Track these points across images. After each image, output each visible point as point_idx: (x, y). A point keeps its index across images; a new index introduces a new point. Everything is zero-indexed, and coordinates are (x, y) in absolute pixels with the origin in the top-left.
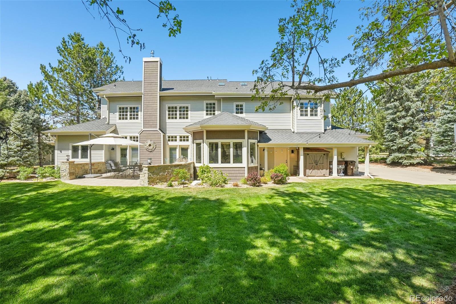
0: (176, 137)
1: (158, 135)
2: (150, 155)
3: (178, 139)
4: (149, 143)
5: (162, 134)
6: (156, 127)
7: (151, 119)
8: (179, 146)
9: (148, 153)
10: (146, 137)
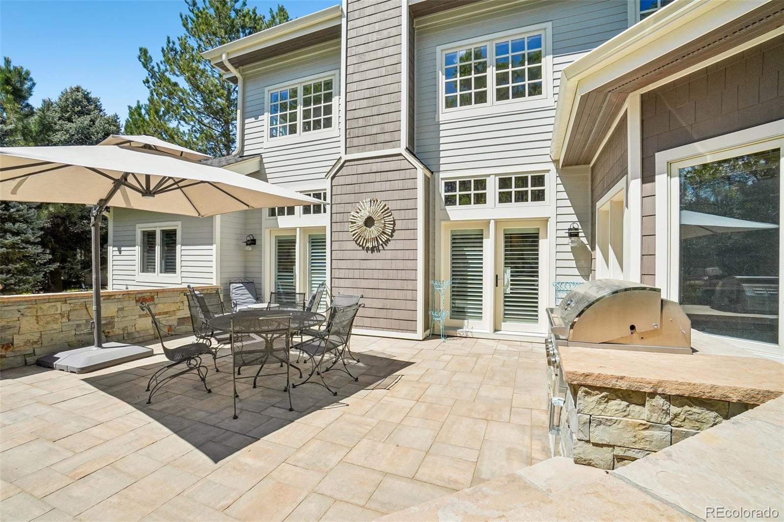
0: (481, 184)
1: (402, 174)
2: (365, 264)
3: (492, 190)
4: (365, 214)
5: (421, 172)
6: (396, 142)
7: (375, 110)
8: (497, 222)
9: (363, 254)
10: (357, 188)
